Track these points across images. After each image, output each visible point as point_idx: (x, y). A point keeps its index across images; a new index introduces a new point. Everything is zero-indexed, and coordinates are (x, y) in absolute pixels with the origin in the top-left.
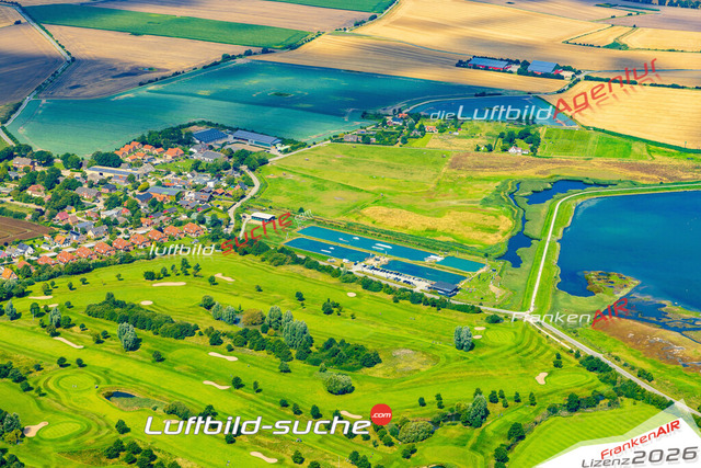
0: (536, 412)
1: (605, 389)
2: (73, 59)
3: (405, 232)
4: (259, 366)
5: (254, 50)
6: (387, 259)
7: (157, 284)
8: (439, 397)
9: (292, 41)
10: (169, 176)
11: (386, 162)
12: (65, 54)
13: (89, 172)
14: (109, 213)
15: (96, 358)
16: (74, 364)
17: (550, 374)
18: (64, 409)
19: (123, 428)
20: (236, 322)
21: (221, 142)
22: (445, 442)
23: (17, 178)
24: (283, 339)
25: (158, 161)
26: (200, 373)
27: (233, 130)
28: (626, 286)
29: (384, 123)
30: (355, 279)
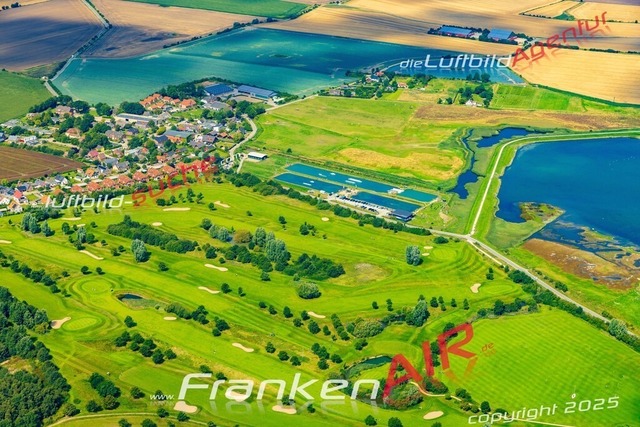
0: (468, 315)
1: (527, 297)
2: (111, 26)
3: (373, 169)
4: (245, 276)
5: (260, 19)
6: (357, 191)
7: (167, 209)
8: (389, 302)
9: (293, 12)
10: (183, 122)
11: (363, 112)
12: (104, 22)
13: (117, 118)
14: (131, 151)
15: (113, 268)
16: (94, 272)
17: (483, 284)
18: (84, 308)
19: (130, 323)
20: (229, 240)
21: (227, 95)
22: (392, 338)
23: (58, 123)
24: (265, 254)
25: (175, 110)
26: (196, 280)
27: (238, 85)
28: (553, 215)
29: (364, 80)
30: (329, 207)
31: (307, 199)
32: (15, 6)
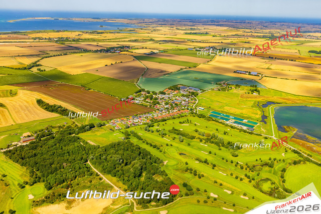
0: (286, 164)
3: (236, 113)
4: (214, 148)
5: (187, 67)
8: (260, 159)
9: (195, 65)
10: (177, 97)
11: (225, 96)
12: (146, 67)
13: (159, 96)
14: (166, 106)
16: (170, 145)
17: (285, 154)
18: (171, 157)
19: (187, 164)
20: (204, 136)
23: (143, 97)
25: (174, 93)
26: (200, 149)
27: (188, 86)
28: (295, 130)
29: (222, 86)
30: (228, 126)
31: (221, 123)
32: (121, 62)
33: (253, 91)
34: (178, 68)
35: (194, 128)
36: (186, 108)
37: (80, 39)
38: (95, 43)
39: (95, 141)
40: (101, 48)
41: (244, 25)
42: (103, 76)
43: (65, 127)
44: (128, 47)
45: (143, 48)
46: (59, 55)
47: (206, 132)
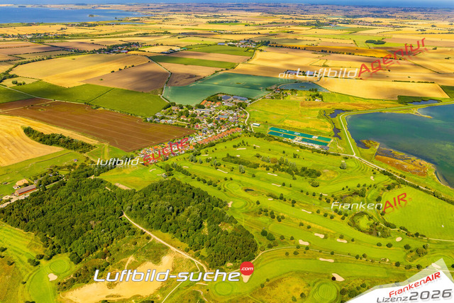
0: (378, 190)
2: (172, 73)
3: (301, 128)
4: (288, 179)
5: (223, 69)
6: (301, 138)
7: (238, 149)
8: (347, 187)
9: (232, 66)
10: (221, 111)
11: (282, 105)
12: (168, 71)
13: (197, 111)
14: (210, 125)
15: (234, 177)
16: (229, 179)
17: (374, 177)
18: (235, 196)
23: (176, 114)
25: (215, 106)
27: (231, 96)
29: (274, 92)
30: (296, 145)
31: (286, 142)
32: (133, 66)
33: (314, 97)
34: (212, 70)
35: (255, 153)
36: (236, 125)
37: (65, 35)
38: (89, 41)
39: (125, 183)
40: (100, 47)
41: (280, 9)
42: (112, 87)
43: (77, 167)
44: (137, 44)
45: (157, 45)
46: (40, 60)
47: (271, 156)
